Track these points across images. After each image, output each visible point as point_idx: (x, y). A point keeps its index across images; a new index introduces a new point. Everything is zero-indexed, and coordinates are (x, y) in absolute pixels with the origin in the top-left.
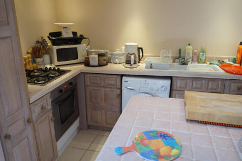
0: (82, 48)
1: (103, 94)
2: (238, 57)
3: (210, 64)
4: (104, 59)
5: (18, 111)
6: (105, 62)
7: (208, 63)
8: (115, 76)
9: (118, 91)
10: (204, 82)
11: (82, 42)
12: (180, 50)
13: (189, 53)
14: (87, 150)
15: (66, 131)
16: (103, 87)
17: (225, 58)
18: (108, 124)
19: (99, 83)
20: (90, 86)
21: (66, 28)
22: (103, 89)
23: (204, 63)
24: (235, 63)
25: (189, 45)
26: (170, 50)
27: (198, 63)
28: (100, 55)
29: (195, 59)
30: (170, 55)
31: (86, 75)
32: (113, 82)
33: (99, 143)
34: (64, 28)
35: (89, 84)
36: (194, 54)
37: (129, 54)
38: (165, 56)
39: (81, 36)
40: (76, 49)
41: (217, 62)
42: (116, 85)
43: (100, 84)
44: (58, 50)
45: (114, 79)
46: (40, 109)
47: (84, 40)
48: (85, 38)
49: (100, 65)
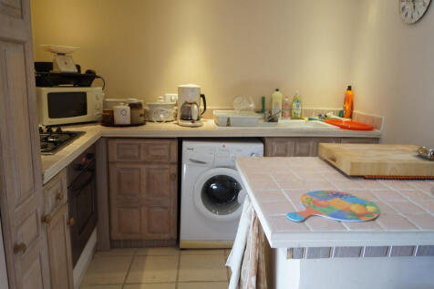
0: (94, 94)
1: (144, 176)
2: (347, 108)
3: (310, 119)
4: (140, 114)
5: (30, 195)
6: (142, 119)
7: (307, 119)
8: (168, 142)
9: (174, 169)
10: (311, 144)
11: (93, 84)
12: (263, 99)
13: (277, 104)
14: (125, 283)
15: (82, 251)
16: (145, 162)
17: (328, 112)
18: (153, 233)
19: (136, 154)
20: (118, 162)
21: (63, 54)
22: (144, 168)
23: (301, 118)
24: (343, 117)
25: (277, 90)
26: (251, 98)
27: (292, 119)
28: (134, 106)
29: (287, 113)
30: (252, 106)
31: (110, 142)
32: (164, 153)
33: (142, 270)
34: (59, 54)
35: (116, 159)
36: (285, 104)
37: (186, 103)
38: (242, 108)
39: (89, 72)
40: (84, 94)
41: (317, 118)
42: (170, 158)
43: (139, 156)
44: (50, 95)
45: (166, 147)
46: (54, 197)
47: (96, 79)
48: (98, 77)
49: (133, 124)
